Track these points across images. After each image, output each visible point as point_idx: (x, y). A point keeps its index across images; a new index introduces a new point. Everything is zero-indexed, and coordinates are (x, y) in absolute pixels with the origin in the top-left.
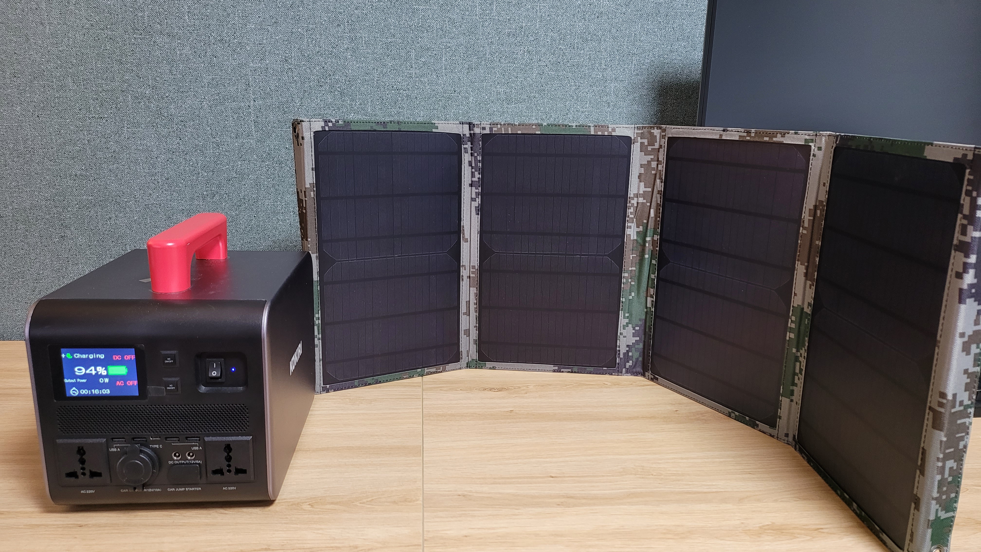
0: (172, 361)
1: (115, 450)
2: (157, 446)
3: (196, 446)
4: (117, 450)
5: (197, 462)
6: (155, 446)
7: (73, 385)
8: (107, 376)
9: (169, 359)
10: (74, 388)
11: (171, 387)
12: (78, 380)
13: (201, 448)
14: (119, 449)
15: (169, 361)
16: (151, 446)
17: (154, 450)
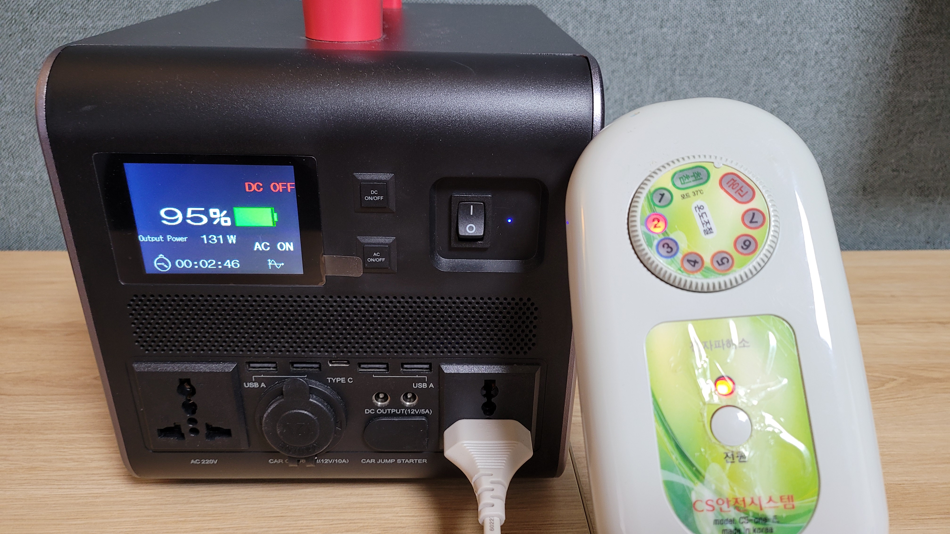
0: (382, 198)
1: (256, 385)
2: (343, 380)
3: (422, 381)
4: (260, 385)
5: (423, 411)
6: (338, 380)
7: (158, 248)
8: (233, 229)
9: (374, 192)
10: (161, 256)
11: (376, 259)
12: (169, 237)
13: (431, 385)
14: (263, 385)
15: (373, 197)
16: (329, 379)
17: (335, 387)
